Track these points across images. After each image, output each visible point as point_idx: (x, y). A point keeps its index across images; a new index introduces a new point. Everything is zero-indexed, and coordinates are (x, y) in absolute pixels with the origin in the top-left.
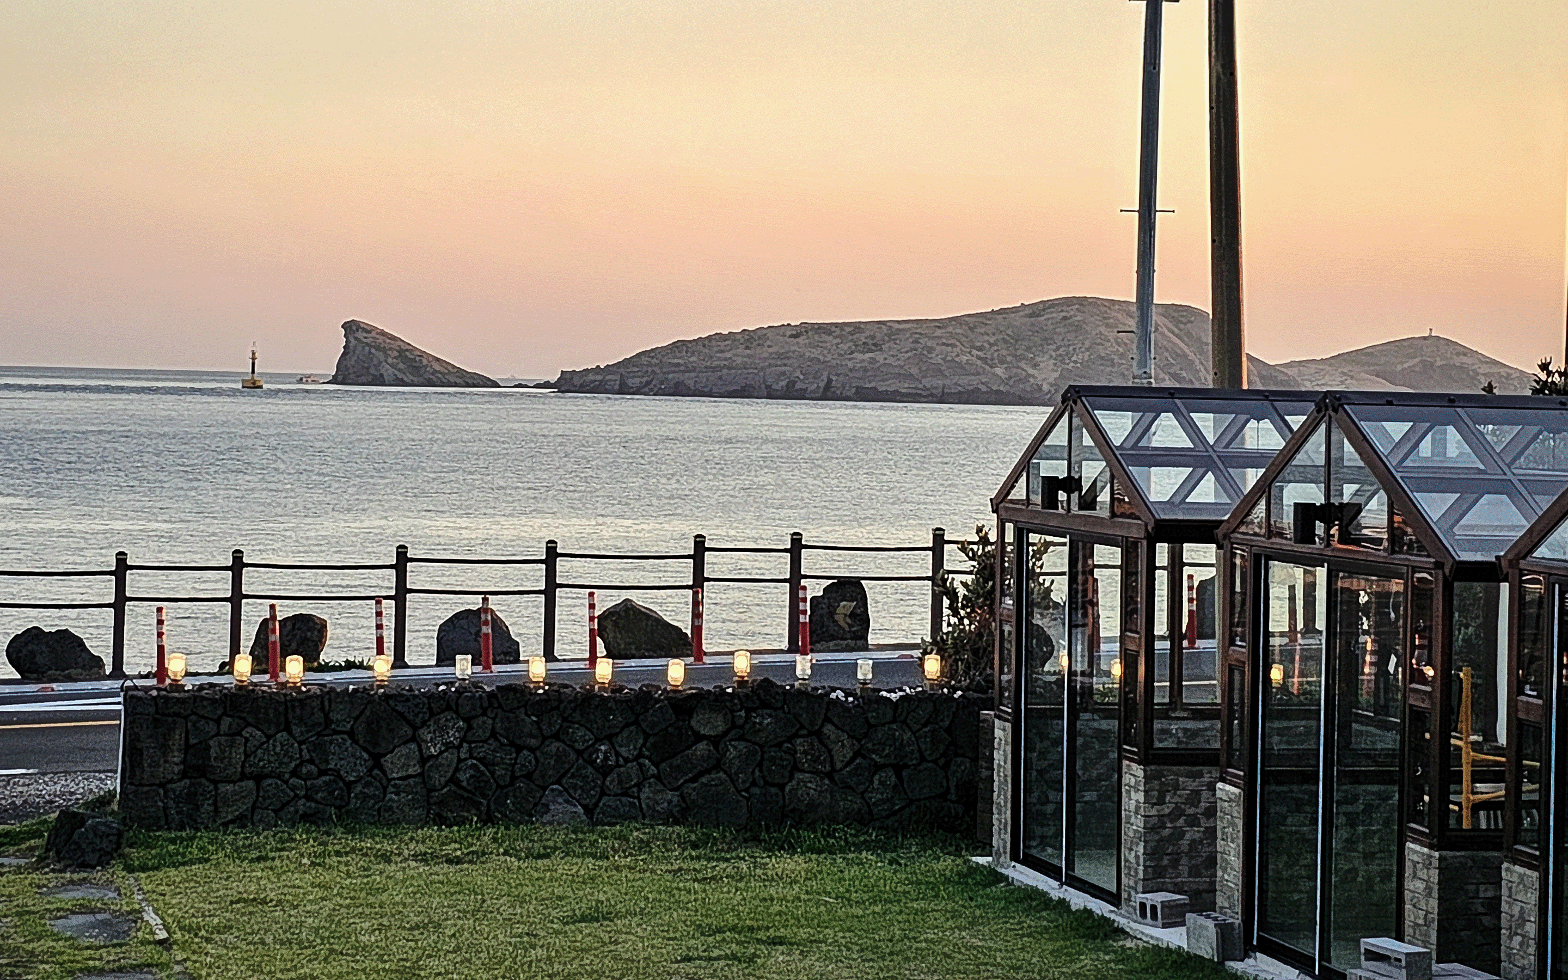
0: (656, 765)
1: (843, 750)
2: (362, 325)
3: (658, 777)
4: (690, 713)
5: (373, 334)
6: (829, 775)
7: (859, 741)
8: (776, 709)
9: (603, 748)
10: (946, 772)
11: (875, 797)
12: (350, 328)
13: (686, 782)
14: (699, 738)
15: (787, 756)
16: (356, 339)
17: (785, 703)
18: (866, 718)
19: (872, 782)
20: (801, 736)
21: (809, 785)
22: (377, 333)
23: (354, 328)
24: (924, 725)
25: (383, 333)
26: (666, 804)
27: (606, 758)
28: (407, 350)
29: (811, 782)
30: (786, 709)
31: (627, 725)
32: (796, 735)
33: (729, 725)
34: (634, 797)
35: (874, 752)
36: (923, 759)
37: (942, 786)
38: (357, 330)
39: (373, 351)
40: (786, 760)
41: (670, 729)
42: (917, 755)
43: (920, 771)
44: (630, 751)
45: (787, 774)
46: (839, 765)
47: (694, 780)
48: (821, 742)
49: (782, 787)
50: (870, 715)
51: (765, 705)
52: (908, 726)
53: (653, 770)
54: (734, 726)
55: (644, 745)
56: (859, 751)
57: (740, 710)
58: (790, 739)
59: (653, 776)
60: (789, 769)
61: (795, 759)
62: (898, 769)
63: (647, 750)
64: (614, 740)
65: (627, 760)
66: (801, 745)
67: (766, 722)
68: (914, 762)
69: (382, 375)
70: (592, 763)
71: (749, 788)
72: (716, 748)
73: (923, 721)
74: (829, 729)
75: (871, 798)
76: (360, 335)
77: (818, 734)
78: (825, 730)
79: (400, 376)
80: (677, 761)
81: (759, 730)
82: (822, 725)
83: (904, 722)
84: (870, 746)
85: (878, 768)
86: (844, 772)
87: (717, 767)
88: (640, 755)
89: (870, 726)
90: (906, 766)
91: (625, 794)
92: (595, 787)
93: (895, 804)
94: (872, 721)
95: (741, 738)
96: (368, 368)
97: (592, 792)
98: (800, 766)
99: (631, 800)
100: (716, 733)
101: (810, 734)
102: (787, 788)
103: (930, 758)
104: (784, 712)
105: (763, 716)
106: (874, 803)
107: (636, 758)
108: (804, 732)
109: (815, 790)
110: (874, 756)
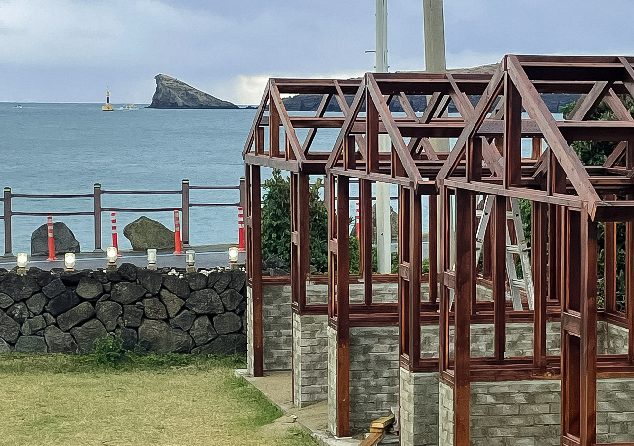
0: (55, 316)
1: (174, 305)
2: (165, 77)
3: (57, 325)
4: (75, 284)
5: (171, 82)
6: (167, 320)
7: (184, 300)
8: (131, 282)
9: (19, 307)
10: (241, 318)
11: (195, 333)
12: (159, 79)
13: (74, 326)
14: (82, 300)
15: (139, 310)
16: (162, 84)
17: (137, 278)
18: (189, 286)
19: (193, 324)
20: (147, 298)
21: (153, 327)
22: (173, 81)
23: (161, 79)
24: (226, 290)
25: (176, 81)
26: (61, 340)
27: (21, 313)
28: (189, 90)
29: (154, 325)
30: (138, 282)
31: (34, 293)
32: (144, 297)
33: (102, 292)
34: (41, 336)
35: (194, 306)
36: (226, 310)
37: (239, 326)
38: (163, 79)
39: (171, 90)
40: (138, 312)
41: (62, 295)
42: (221, 308)
43: (224, 317)
44: (37, 308)
45: (139, 320)
46: (172, 315)
47: (79, 325)
48: (161, 300)
49: (136, 328)
50: (191, 284)
51: (124, 279)
52: (215, 290)
53: (53, 320)
54: (104, 292)
55: (46, 305)
56: (184, 305)
57: (108, 282)
58: (141, 300)
59: (53, 323)
60: (140, 317)
61: (144, 311)
62: (211, 316)
63: (49, 308)
64: (27, 302)
65: (35, 314)
66: (147, 303)
67: (124, 289)
68: (220, 312)
69: (176, 103)
70: (13, 316)
71: (115, 329)
72: (94, 306)
73: (225, 287)
74: (164, 293)
75: (193, 334)
76: (164, 82)
77: (159, 295)
78: (162, 294)
79: (186, 103)
80: (68, 313)
81: (120, 295)
82: (161, 290)
83: (213, 288)
84: (191, 303)
85: (198, 315)
86: (175, 319)
87: (94, 316)
88: (44, 311)
89: (192, 291)
90: (215, 315)
91: (34, 334)
92: (15, 330)
93: (208, 338)
94: (193, 288)
95: (109, 299)
96: (169, 100)
97: (13, 334)
98: (147, 315)
99: (39, 338)
100: (93, 297)
101: (153, 296)
102: (140, 329)
103: (229, 309)
104: (137, 284)
105: (122, 286)
106: (195, 337)
107: (41, 313)
108: (150, 295)
109: (157, 330)
110: (194, 309)
